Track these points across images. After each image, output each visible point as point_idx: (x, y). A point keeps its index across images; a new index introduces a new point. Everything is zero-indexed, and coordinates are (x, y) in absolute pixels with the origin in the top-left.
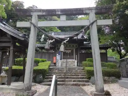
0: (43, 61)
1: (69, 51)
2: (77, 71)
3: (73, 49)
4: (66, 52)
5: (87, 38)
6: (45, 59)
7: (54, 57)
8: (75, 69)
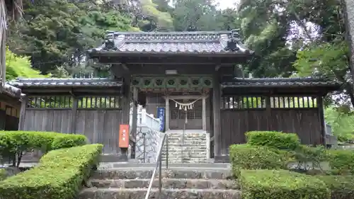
0: (67, 145)
1: (188, 105)
2: (207, 185)
3: (201, 100)
4: (180, 108)
5: (247, 52)
6: (77, 136)
7: (122, 126)
8: (200, 176)
